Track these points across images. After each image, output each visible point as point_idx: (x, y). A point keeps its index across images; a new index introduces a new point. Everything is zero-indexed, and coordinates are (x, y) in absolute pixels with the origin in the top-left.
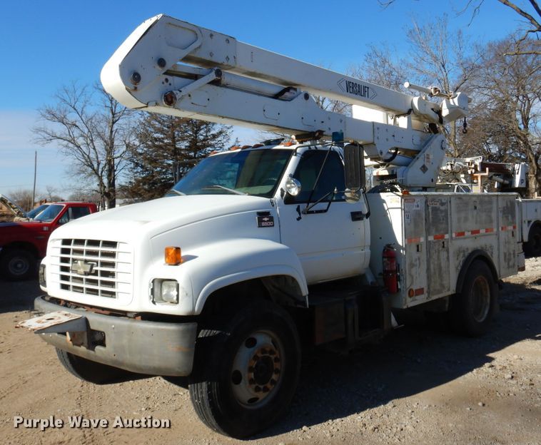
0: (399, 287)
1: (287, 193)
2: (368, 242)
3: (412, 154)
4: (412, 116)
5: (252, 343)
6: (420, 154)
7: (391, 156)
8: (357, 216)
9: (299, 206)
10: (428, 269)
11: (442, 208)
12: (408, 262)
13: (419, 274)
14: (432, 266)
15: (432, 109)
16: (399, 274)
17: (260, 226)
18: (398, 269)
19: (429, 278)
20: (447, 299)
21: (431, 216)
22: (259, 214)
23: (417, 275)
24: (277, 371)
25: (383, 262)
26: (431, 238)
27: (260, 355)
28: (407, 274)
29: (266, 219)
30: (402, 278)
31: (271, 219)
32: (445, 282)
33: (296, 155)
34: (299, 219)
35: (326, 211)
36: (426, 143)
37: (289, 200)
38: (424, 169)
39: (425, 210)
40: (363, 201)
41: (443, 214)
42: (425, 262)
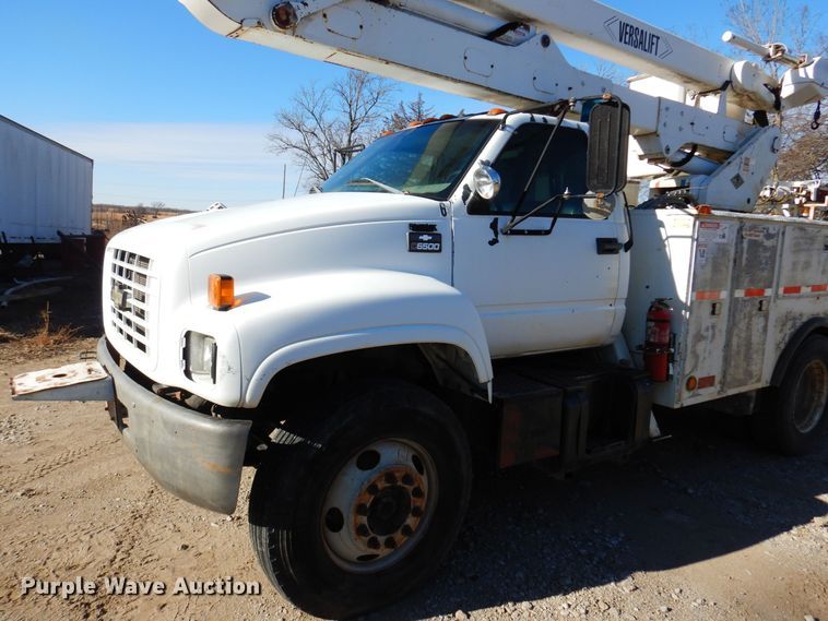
0: (671, 373)
1: (476, 194)
2: (624, 292)
3: (720, 157)
4: (729, 94)
5: (370, 460)
6: (733, 156)
7: (684, 157)
8: (608, 247)
9: (496, 220)
10: (728, 346)
11: (768, 243)
12: (692, 331)
13: (710, 353)
14: (735, 341)
15: (766, 85)
16: (672, 350)
17: (412, 249)
18: (673, 342)
19: (726, 360)
20: (754, 394)
21: (745, 256)
22: (413, 226)
23: (707, 355)
24: (417, 512)
25: (648, 328)
26: (739, 294)
27: (381, 485)
28: (689, 352)
29: (426, 238)
30: (677, 358)
31: (437, 239)
32: (754, 368)
33: (503, 129)
34: (493, 243)
35: (548, 232)
36: (746, 138)
37: (477, 206)
38: (737, 181)
39: (736, 244)
40: (623, 221)
41: (768, 254)
42: (724, 334)
